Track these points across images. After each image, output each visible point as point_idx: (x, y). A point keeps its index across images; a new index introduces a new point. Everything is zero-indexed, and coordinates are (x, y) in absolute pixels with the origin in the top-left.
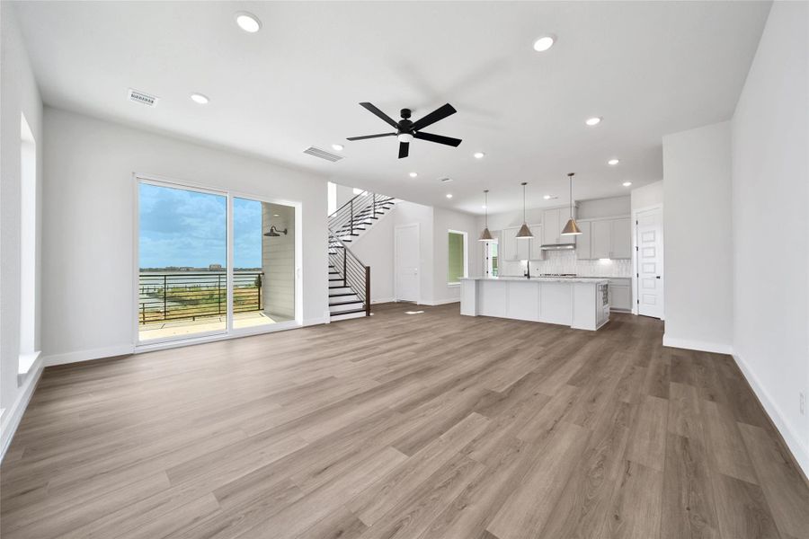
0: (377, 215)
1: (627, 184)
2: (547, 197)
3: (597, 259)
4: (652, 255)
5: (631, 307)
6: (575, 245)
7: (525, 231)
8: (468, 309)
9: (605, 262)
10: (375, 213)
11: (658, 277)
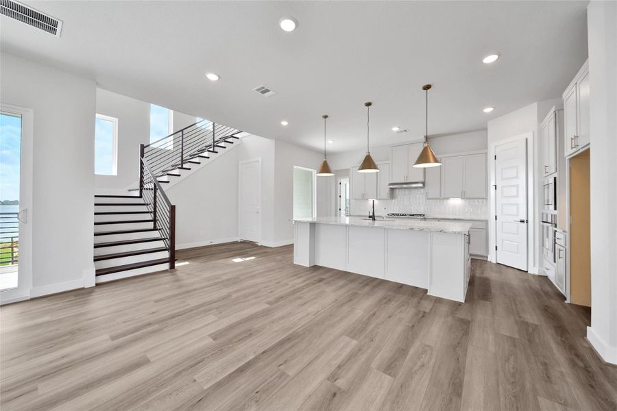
0: (216, 149)
1: (488, 110)
2: (395, 129)
3: (448, 199)
4: (515, 194)
5: (488, 254)
6: (424, 183)
7: (368, 163)
8: (302, 258)
9: (456, 202)
10: (214, 146)
11: (522, 221)
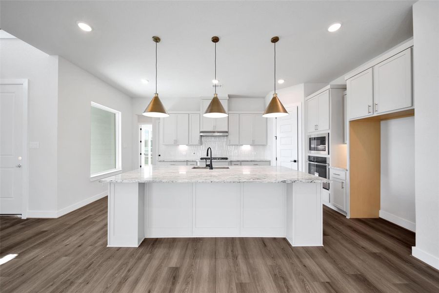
2: (215, 82)
6: (228, 133)
11: (295, 161)
